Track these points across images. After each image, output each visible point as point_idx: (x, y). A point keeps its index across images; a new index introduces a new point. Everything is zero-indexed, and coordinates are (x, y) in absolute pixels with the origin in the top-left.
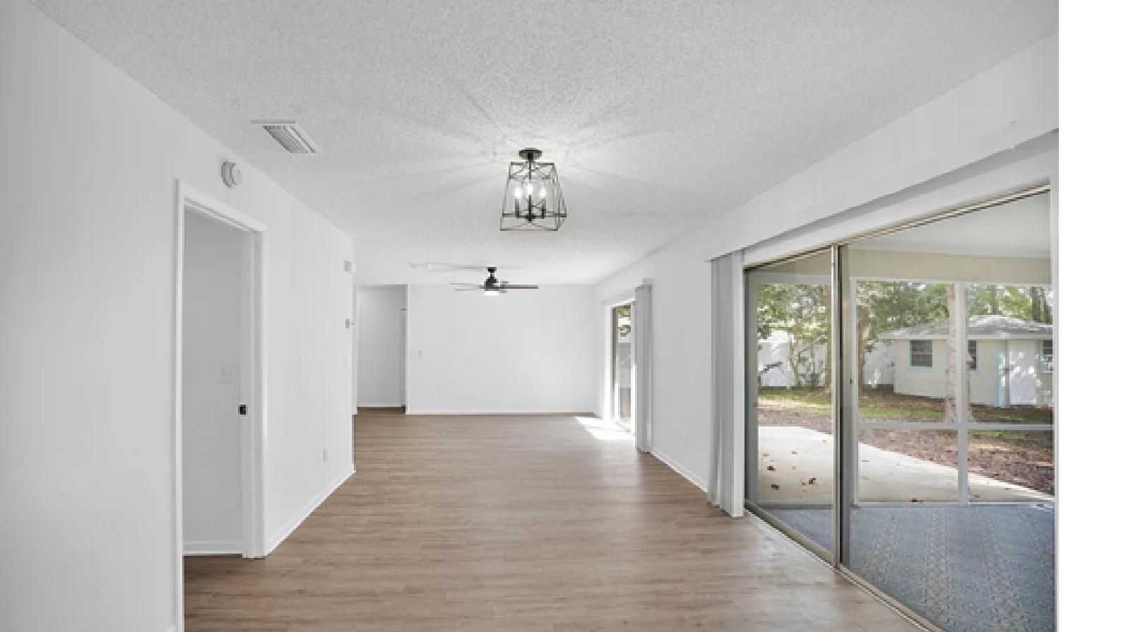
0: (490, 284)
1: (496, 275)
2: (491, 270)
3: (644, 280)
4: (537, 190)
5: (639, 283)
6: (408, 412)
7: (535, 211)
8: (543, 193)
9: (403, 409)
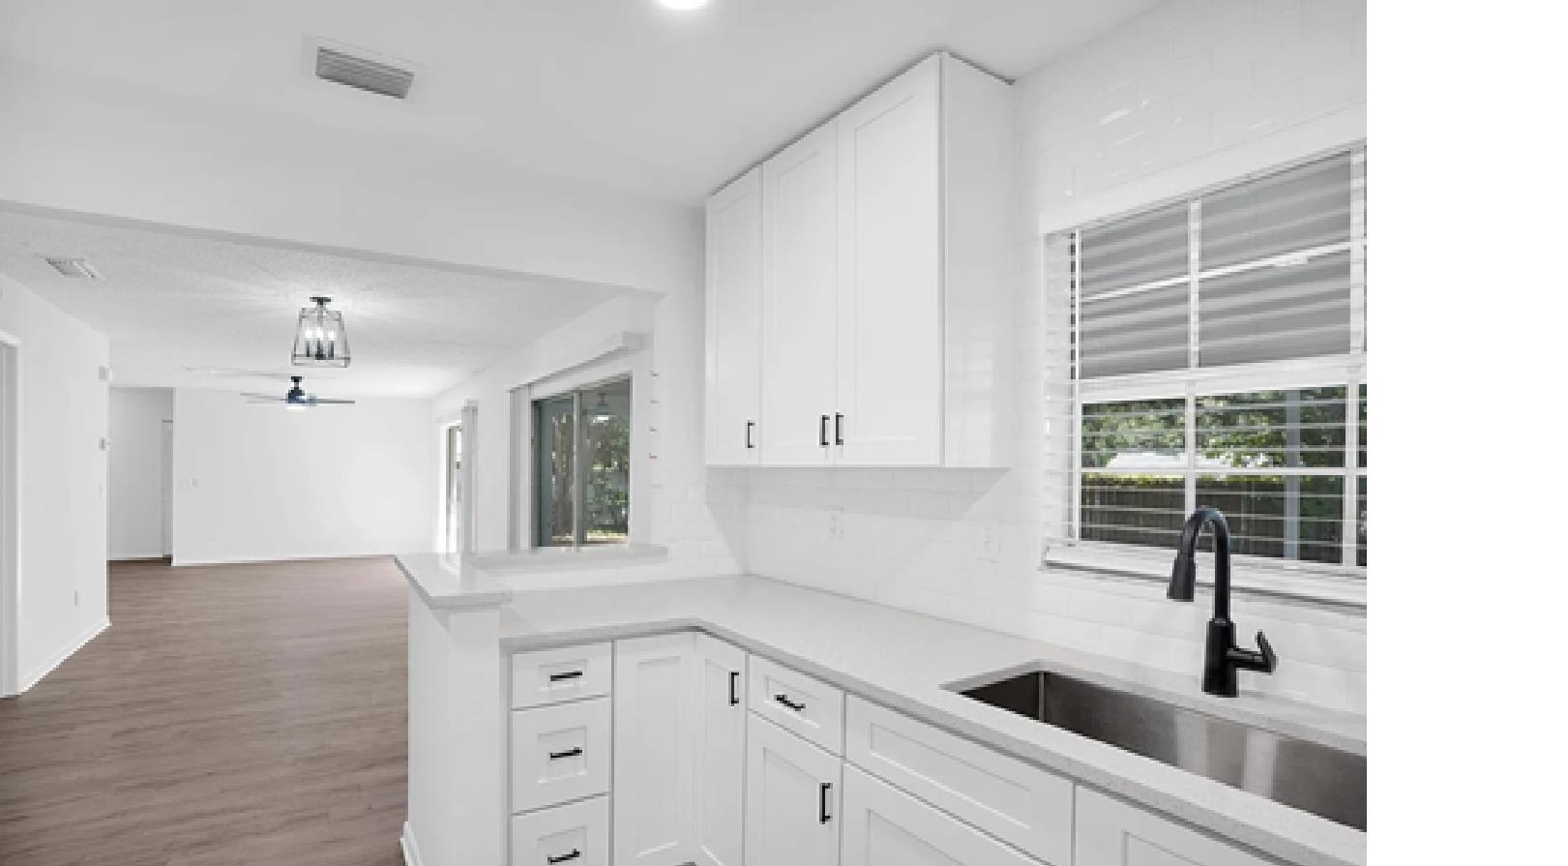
0: (294, 395)
1: (300, 385)
2: (296, 380)
3: (469, 402)
4: (326, 335)
5: (463, 404)
6: (175, 563)
7: (326, 352)
8: (332, 336)
9: (168, 560)
